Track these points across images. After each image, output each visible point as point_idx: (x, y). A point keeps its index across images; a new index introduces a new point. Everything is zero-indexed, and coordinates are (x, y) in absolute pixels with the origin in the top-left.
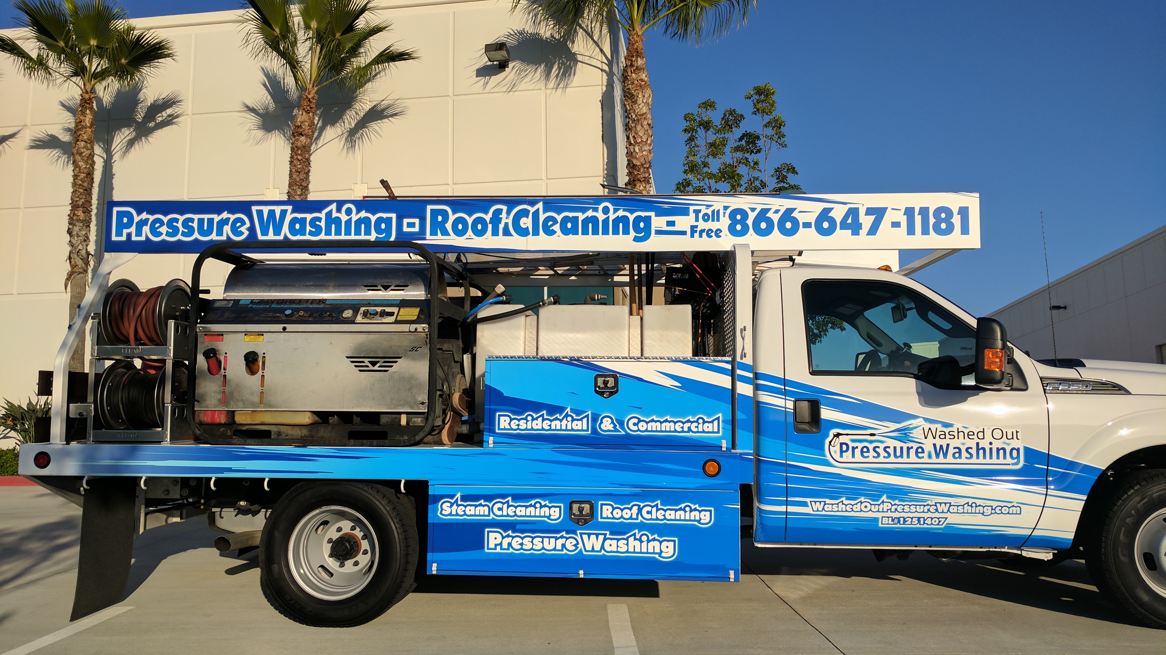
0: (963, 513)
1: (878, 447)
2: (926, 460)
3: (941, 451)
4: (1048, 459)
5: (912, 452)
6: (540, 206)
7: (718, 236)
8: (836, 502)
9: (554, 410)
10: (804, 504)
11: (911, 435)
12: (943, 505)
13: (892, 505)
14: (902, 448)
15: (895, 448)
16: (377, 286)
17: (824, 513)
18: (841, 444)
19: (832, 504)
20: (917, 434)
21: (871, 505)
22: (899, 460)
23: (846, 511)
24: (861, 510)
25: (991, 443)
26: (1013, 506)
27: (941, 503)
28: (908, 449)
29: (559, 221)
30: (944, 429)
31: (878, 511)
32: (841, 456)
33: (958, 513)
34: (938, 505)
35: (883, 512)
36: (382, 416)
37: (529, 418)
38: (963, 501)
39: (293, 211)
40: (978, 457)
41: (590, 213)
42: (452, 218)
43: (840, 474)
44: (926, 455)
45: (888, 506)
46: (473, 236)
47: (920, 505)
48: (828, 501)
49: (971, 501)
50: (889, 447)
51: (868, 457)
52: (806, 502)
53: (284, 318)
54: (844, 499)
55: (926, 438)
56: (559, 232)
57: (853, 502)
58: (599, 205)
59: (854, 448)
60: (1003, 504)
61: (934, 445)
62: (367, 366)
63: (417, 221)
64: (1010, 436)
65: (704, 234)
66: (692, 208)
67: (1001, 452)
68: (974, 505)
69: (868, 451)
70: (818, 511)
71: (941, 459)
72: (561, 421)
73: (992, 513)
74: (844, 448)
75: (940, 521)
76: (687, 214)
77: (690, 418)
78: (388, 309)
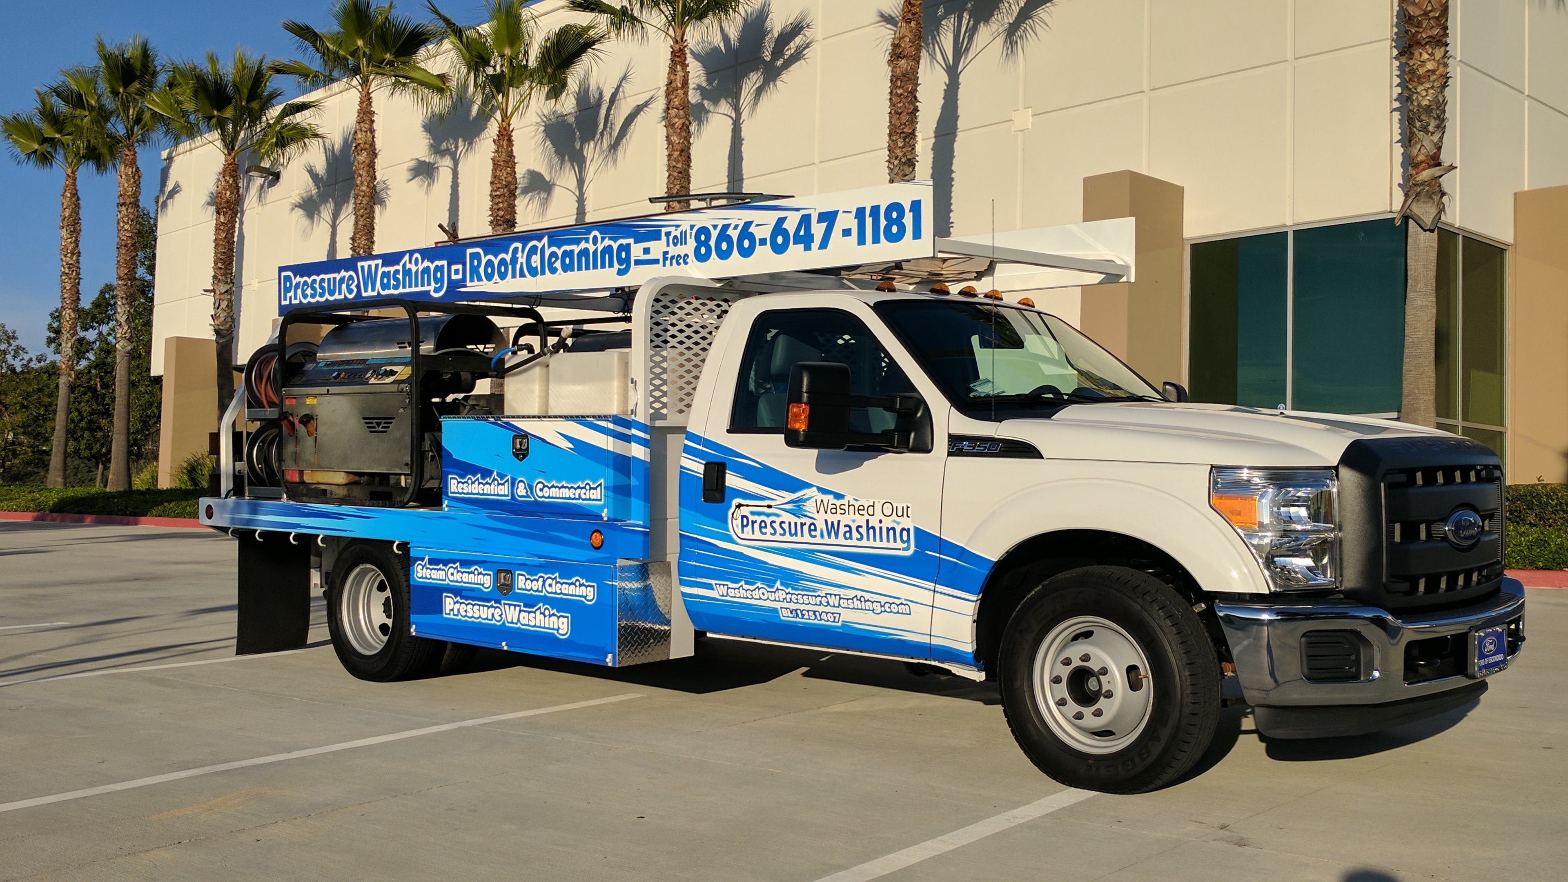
0: (854, 608)
1: (774, 522)
2: (818, 540)
3: (832, 529)
4: (941, 545)
5: (806, 528)
6: (545, 240)
7: (686, 263)
8: (737, 586)
9: (486, 473)
10: (709, 587)
11: (805, 508)
12: (833, 596)
13: (787, 594)
14: (796, 524)
15: (790, 523)
16: (404, 343)
17: (728, 598)
18: (743, 517)
19: (735, 589)
20: (810, 507)
21: (768, 592)
22: (794, 539)
23: (747, 598)
24: (760, 599)
25: (881, 521)
26: (901, 604)
27: (831, 595)
28: (802, 525)
29: (560, 256)
30: (835, 502)
31: (775, 600)
32: (743, 532)
33: (848, 608)
34: (828, 596)
35: (779, 601)
36: (391, 477)
37: (470, 482)
38: (851, 593)
39: (382, 266)
40: (868, 539)
41: (583, 245)
42: (484, 261)
43: (742, 553)
44: (818, 533)
45: (781, 595)
46: (499, 280)
47: (812, 596)
48: (731, 585)
49: (859, 594)
50: (784, 522)
51: (766, 533)
52: (711, 584)
53: (333, 380)
54: (743, 583)
55: (818, 512)
56: (560, 270)
57: (752, 588)
58: (589, 234)
59: (753, 522)
60: (891, 600)
61: (826, 521)
62: (374, 427)
63: (460, 267)
64: (900, 514)
65: (674, 261)
66: (664, 230)
67: (891, 532)
68: (862, 599)
69: (766, 527)
70: (723, 596)
71: (833, 540)
72: (490, 484)
73: (882, 611)
74: (745, 522)
75: (835, 618)
76: (659, 239)
77: (580, 484)
78: (395, 368)
